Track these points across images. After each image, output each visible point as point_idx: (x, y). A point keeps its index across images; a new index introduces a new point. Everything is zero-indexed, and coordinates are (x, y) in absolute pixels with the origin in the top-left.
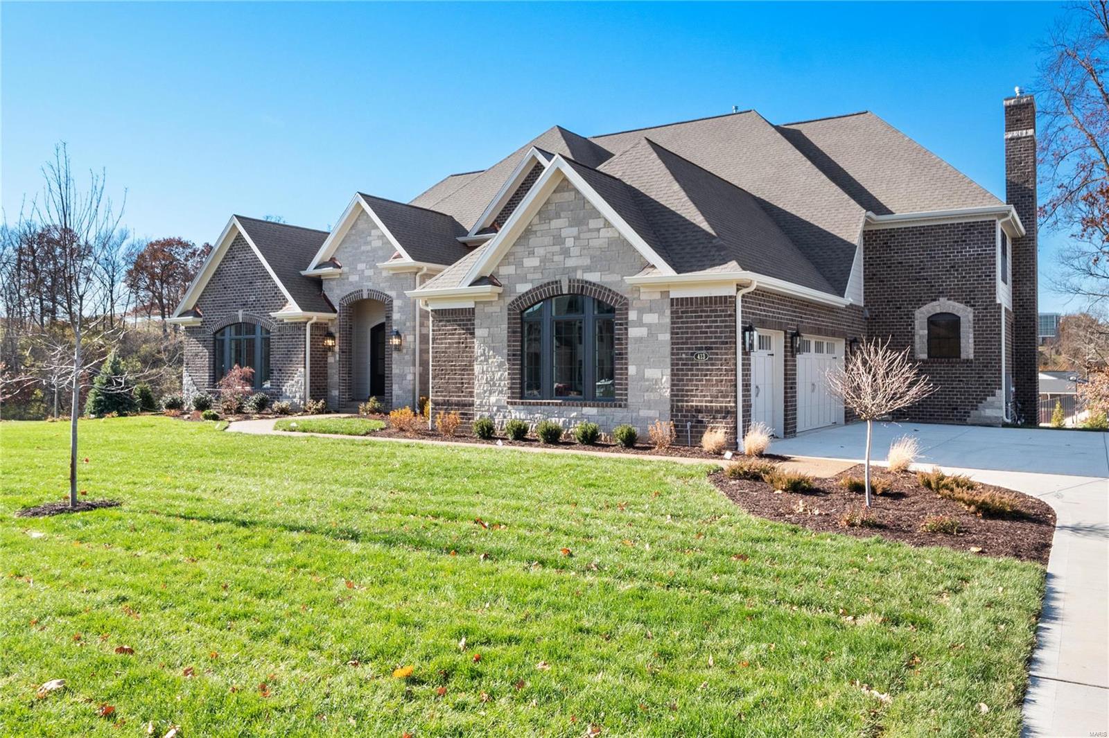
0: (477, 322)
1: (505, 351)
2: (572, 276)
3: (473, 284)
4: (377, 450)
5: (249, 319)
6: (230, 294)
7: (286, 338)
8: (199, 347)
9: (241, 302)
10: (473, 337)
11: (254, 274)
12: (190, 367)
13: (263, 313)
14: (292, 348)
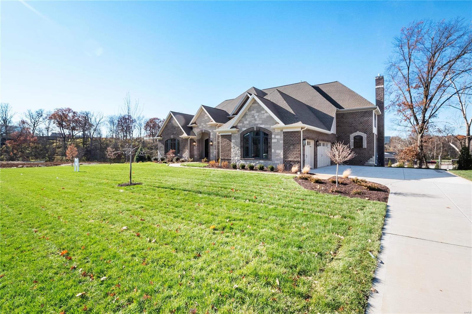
0: (232, 138)
1: (239, 146)
2: (257, 126)
3: (231, 128)
4: (206, 171)
5: (174, 138)
6: (169, 131)
7: (183, 142)
8: (162, 145)
9: (172, 133)
10: (231, 142)
11: (175, 126)
12: (160, 150)
13: (178, 136)
14: (185, 145)
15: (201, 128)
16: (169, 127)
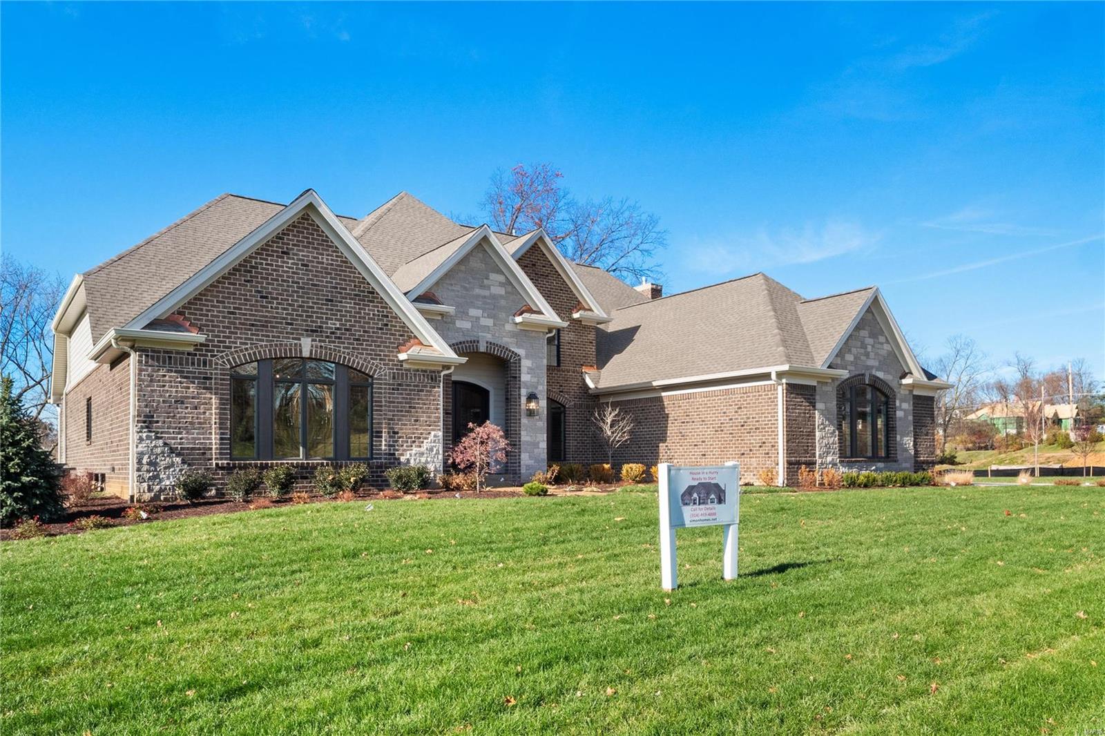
0: (817, 397)
1: (835, 422)
5: (326, 355)
6: (277, 308)
7: (406, 390)
8: (189, 388)
9: (307, 325)
10: (815, 410)
11: (337, 288)
12: (157, 422)
13: (358, 349)
14: (419, 404)
15: (468, 329)
16: (277, 280)
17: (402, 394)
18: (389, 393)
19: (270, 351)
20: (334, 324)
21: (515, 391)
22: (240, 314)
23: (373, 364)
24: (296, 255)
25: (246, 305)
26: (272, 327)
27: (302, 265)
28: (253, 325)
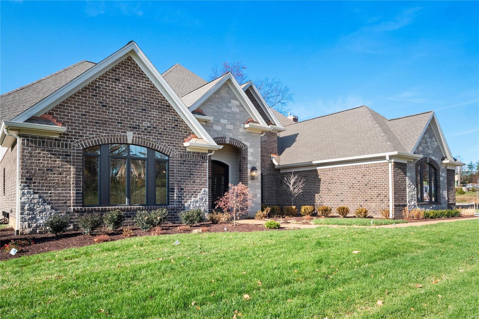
0: (407, 170)
5: (141, 142)
6: (112, 113)
7: (188, 164)
8: (56, 161)
9: (130, 124)
10: (406, 176)
11: (148, 102)
12: (35, 183)
13: (160, 139)
14: (195, 172)
15: (220, 131)
16: (112, 96)
17: (186, 166)
18: (178, 166)
19: (108, 139)
20: (147, 124)
21: (245, 166)
22: (89, 115)
23: (169, 148)
24: (124, 81)
25: (93, 110)
26: (109, 124)
27: (128, 87)
28: (97, 123)
